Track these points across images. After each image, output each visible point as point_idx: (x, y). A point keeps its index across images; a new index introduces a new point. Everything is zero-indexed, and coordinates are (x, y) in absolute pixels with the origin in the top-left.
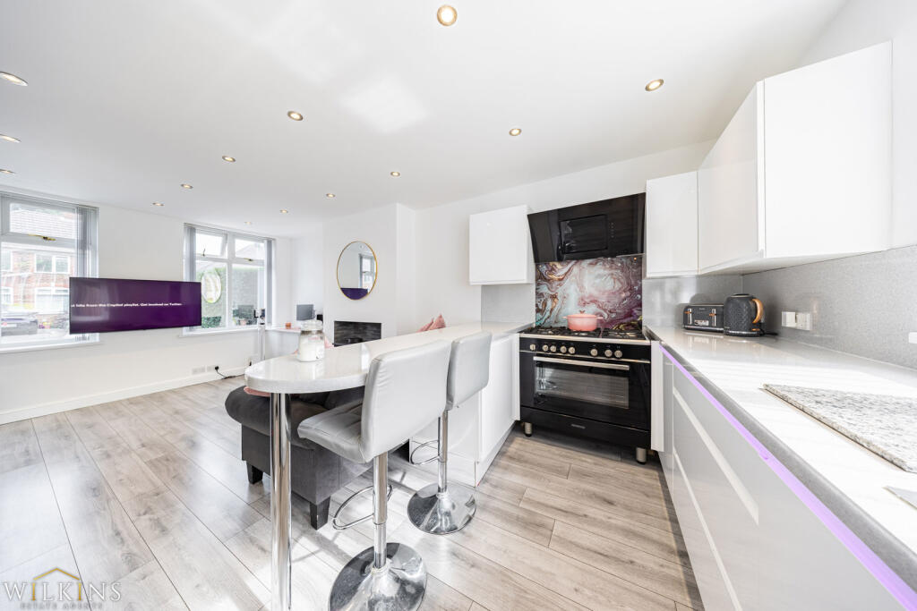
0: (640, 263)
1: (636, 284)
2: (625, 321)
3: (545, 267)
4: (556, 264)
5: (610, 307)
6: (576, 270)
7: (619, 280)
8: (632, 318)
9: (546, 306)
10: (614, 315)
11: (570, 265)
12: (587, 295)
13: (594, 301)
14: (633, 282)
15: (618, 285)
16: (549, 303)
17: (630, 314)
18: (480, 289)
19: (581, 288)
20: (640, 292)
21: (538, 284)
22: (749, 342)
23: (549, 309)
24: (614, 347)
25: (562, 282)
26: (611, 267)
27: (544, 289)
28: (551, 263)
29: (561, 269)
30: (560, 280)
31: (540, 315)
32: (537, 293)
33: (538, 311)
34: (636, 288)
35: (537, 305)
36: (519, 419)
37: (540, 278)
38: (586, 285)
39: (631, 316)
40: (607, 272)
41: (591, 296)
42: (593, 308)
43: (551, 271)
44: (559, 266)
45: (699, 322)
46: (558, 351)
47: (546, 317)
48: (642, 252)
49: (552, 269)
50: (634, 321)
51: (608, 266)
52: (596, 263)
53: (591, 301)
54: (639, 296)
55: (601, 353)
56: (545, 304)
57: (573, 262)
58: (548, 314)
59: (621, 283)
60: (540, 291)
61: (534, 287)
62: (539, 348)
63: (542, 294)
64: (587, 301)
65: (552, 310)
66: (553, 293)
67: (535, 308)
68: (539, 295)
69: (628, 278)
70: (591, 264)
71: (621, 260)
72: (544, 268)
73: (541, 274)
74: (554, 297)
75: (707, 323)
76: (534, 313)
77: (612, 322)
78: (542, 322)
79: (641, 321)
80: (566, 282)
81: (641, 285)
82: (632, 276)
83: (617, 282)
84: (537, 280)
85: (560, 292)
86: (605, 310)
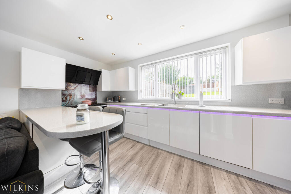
0: (96, 87)
2: (93, 102)
6: (79, 87)
9: (67, 98)
11: (76, 85)
12: (83, 95)
16: (68, 98)
19: (81, 92)
21: (63, 91)
23: (68, 100)
25: (74, 90)
26: (89, 87)
27: (66, 92)
28: (69, 83)
29: (73, 86)
32: (62, 94)
33: (63, 101)
35: (62, 99)
39: (94, 100)
44: (72, 84)
45: (109, 101)
47: (67, 103)
49: (70, 85)
50: (95, 102)
56: (66, 98)
57: (78, 84)
58: (68, 102)
61: (61, 91)
63: (65, 94)
69: (93, 91)
71: (92, 86)
74: (70, 95)
75: (111, 101)
76: (61, 102)
78: (65, 105)
80: (76, 90)
81: (96, 93)
85: (73, 93)
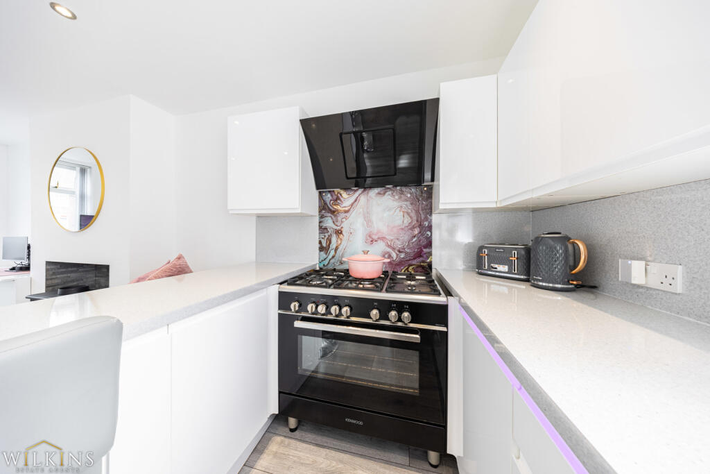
0: (429, 194)
1: (426, 219)
2: (414, 262)
3: (329, 195)
4: (342, 192)
5: (399, 245)
6: (363, 199)
7: (408, 214)
8: (421, 259)
9: (330, 243)
10: (402, 256)
11: (357, 194)
12: (375, 231)
13: (383, 239)
14: (423, 216)
15: (407, 220)
16: (334, 239)
17: (419, 254)
18: (254, 219)
19: (368, 221)
20: (430, 228)
21: (322, 217)
22: (565, 298)
23: (334, 247)
24: (400, 306)
25: (348, 214)
26: (400, 198)
27: (329, 223)
28: (336, 191)
29: (347, 198)
30: (346, 212)
31: (323, 255)
32: (320, 227)
33: (321, 249)
34: (426, 224)
35: (320, 242)
36: (277, 413)
37: (324, 209)
38: (374, 218)
39: (421, 256)
40: (396, 204)
41: (378, 232)
42: (381, 247)
43: (336, 200)
44: (344, 194)
45: (497, 267)
46: (328, 312)
47: (330, 257)
48: (433, 180)
50: (423, 262)
51: (397, 197)
52: (384, 194)
53: (379, 238)
54: (429, 233)
55: (384, 316)
56: (329, 241)
57: (360, 191)
58: (332, 253)
59: (411, 217)
60: (324, 225)
61: (317, 219)
62: (302, 307)
63: (326, 229)
64: (375, 237)
65: (336, 249)
66: (338, 228)
67: (318, 246)
68: (323, 229)
69: (417, 212)
70: (379, 193)
71: (410, 192)
72: (328, 197)
73: (326, 204)
74: (339, 232)
75: (506, 268)
76: (317, 251)
77: (401, 263)
78: (326, 262)
79: (431, 262)
80: (353, 215)
81: (431, 220)
82: (422, 210)
83: (406, 215)
84: (320, 212)
85: (346, 226)
86: (394, 249)
